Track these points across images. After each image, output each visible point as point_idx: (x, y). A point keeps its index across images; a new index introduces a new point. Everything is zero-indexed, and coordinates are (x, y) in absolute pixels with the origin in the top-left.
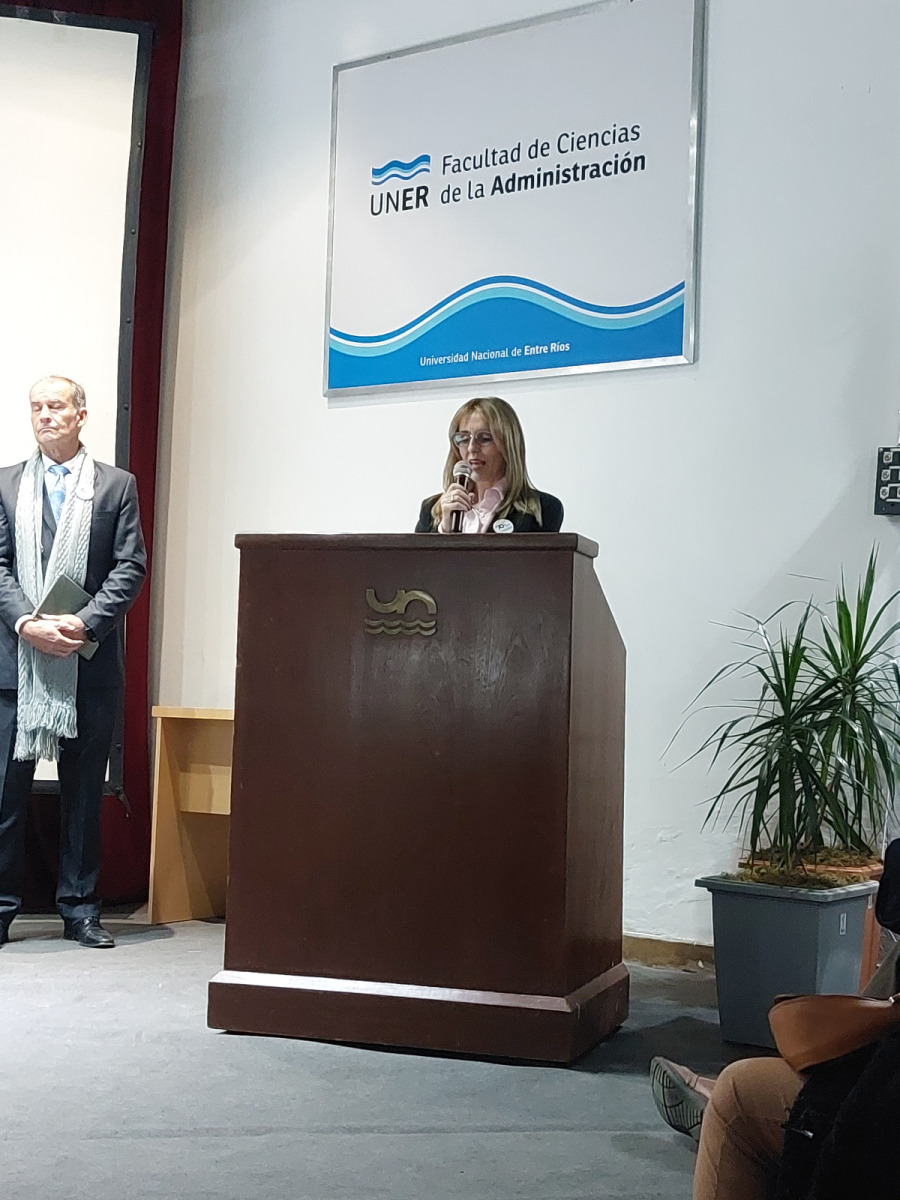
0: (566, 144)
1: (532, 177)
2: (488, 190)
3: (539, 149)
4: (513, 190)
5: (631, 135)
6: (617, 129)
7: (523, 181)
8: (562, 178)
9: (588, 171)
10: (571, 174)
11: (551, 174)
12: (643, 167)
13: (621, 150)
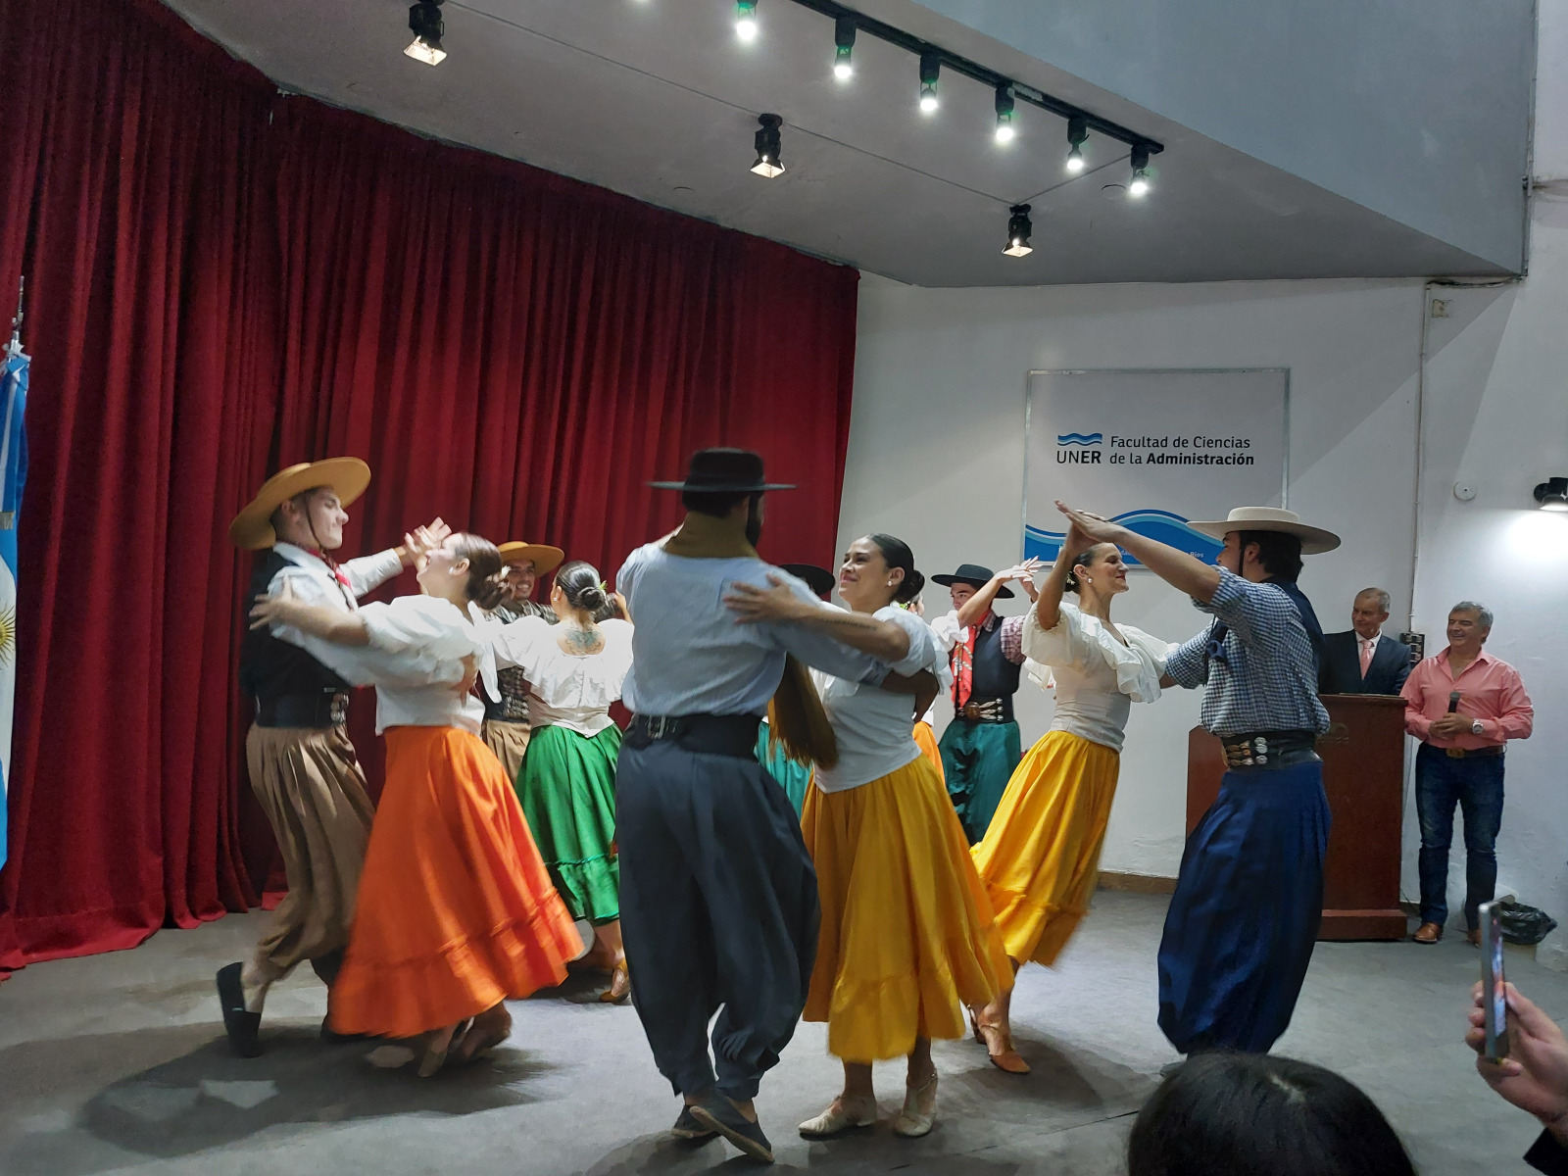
0: (1199, 442)
1: (1176, 457)
2: (1145, 459)
3: (1180, 442)
4: (1162, 462)
5: (1243, 444)
6: (1235, 439)
7: (1169, 459)
8: (1197, 461)
9: (1215, 460)
10: (1203, 459)
11: (1190, 458)
12: (1252, 463)
13: (1238, 452)
